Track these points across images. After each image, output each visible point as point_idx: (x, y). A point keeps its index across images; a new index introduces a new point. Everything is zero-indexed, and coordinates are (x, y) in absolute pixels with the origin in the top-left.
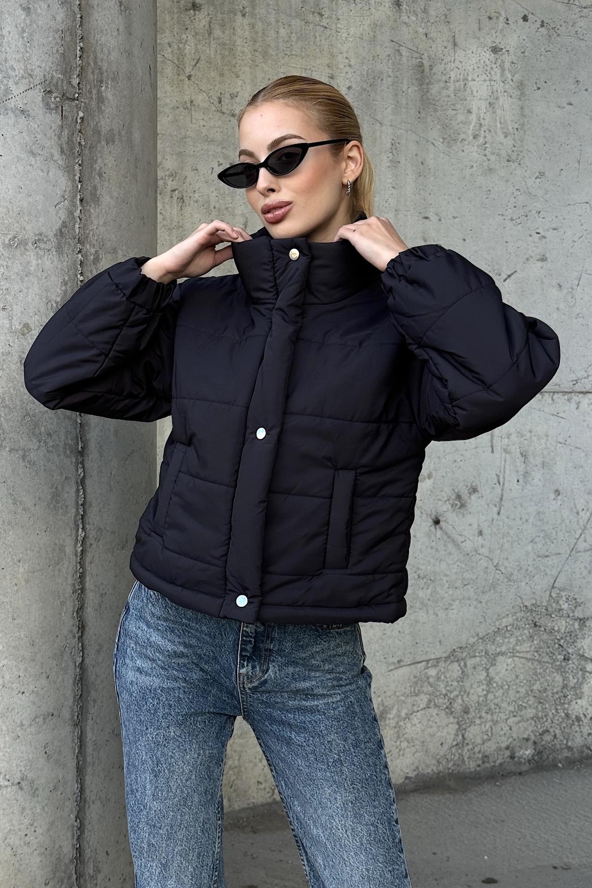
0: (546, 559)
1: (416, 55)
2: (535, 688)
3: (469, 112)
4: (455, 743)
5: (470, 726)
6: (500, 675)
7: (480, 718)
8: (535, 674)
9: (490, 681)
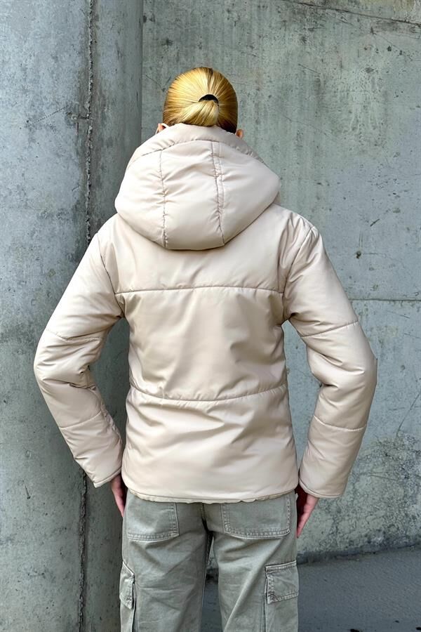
0: (395, 411)
1: (314, 74)
2: (386, 496)
3: (350, 112)
4: (331, 532)
5: (341, 521)
6: (363, 488)
7: (348, 515)
8: (386, 487)
9: (355, 492)
